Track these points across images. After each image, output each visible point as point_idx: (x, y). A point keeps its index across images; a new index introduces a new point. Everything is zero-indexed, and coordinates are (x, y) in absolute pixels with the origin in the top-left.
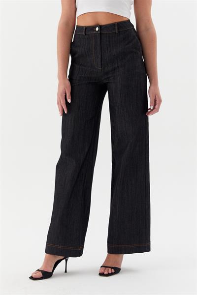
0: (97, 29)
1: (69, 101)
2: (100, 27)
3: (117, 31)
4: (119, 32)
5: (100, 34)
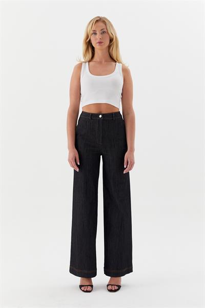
0: (100, 116)
2: (103, 115)
5: (103, 120)
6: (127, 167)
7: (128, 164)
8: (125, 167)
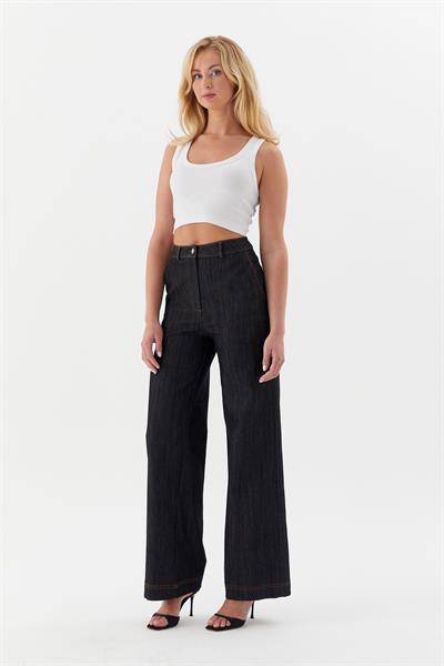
0: (193, 251)
1: (159, 355)
3: (220, 254)
4: (224, 256)
5: (197, 258)
6: (268, 370)
7: (271, 363)
8: (264, 369)
